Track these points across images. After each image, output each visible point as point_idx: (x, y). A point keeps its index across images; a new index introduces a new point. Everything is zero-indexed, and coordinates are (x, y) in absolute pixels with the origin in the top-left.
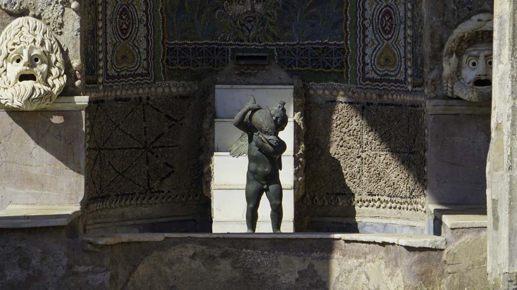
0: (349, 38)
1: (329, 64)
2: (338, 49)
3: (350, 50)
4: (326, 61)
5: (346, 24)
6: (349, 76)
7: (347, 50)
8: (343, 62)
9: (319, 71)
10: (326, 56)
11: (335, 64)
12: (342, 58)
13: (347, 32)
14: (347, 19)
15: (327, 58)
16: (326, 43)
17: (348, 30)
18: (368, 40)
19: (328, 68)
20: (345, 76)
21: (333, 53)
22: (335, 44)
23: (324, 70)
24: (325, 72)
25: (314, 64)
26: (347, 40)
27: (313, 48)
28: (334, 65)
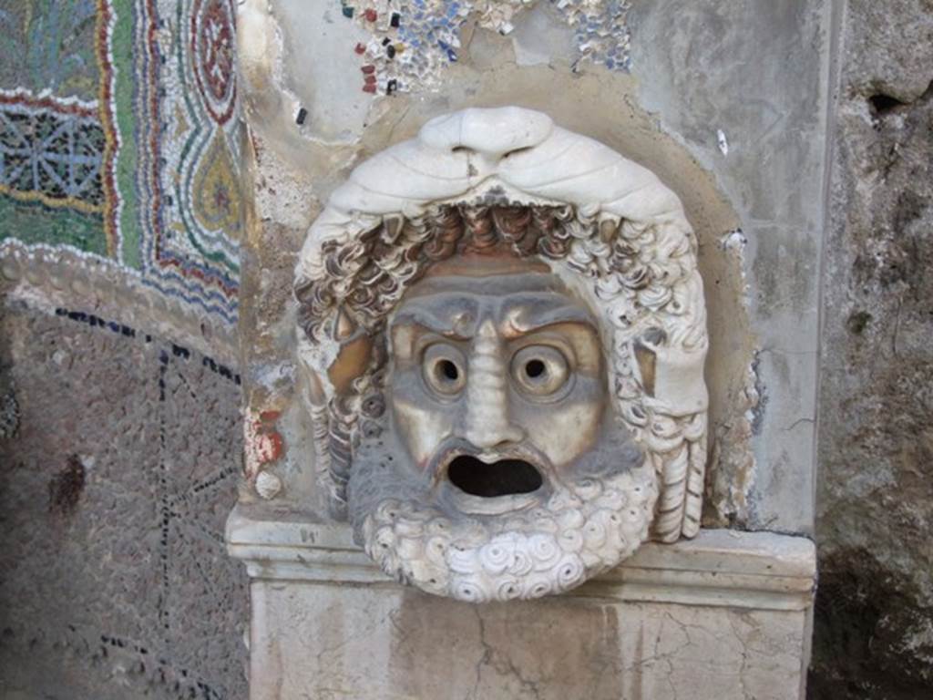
0: (112, 91)
1: (58, 180)
2: (84, 129)
3: (119, 138)
4: (49, 169)
5: (103, 36)
6: (119, 231)
7: (109, 137)
8: (98, 177)
9: (30, 203)
10: (49, 150)
11: (79, 182)
12: (96, 161)
13: (107, 66)
14: (107, 17)
15: (51, 156)
16: (46, 102)
17: (110, 57)
18: (167, 107)
19: (58, 193)
20: (106, 229)
21: (71, 140)
22: (74, 108)
23: (48, 201)
24: (48, 209)
25: (14, 175)
26: (107, 96)
27: (8, 114)
28: (73, 185)
